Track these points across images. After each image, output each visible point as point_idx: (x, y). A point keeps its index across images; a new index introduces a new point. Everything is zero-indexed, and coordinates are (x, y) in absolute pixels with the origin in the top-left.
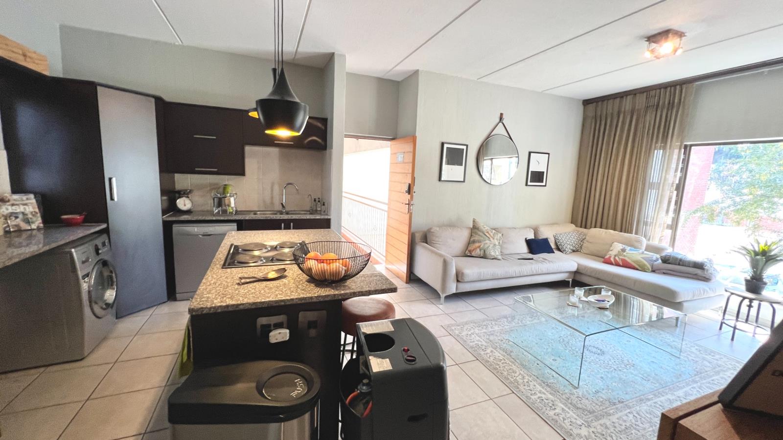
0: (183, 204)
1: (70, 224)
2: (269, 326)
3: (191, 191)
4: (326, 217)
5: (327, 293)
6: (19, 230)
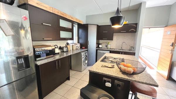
0: (100, 46)
1: (83, 49)
2: (106, 81)
3: (102, 44)
4: (134, 52)
5: (125, 77)
6: (77, 49)
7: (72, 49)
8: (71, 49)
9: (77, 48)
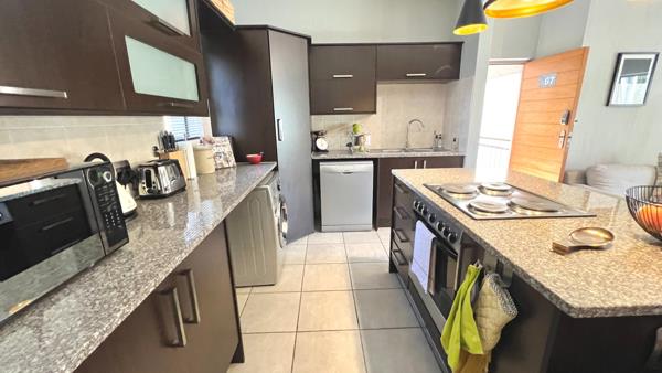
0: (321, 144)
1: (253, 162)
3: (325, 132)
6: (223, 168)
7: (198, 175)
8: (194, 174)
9: (221, 160)
